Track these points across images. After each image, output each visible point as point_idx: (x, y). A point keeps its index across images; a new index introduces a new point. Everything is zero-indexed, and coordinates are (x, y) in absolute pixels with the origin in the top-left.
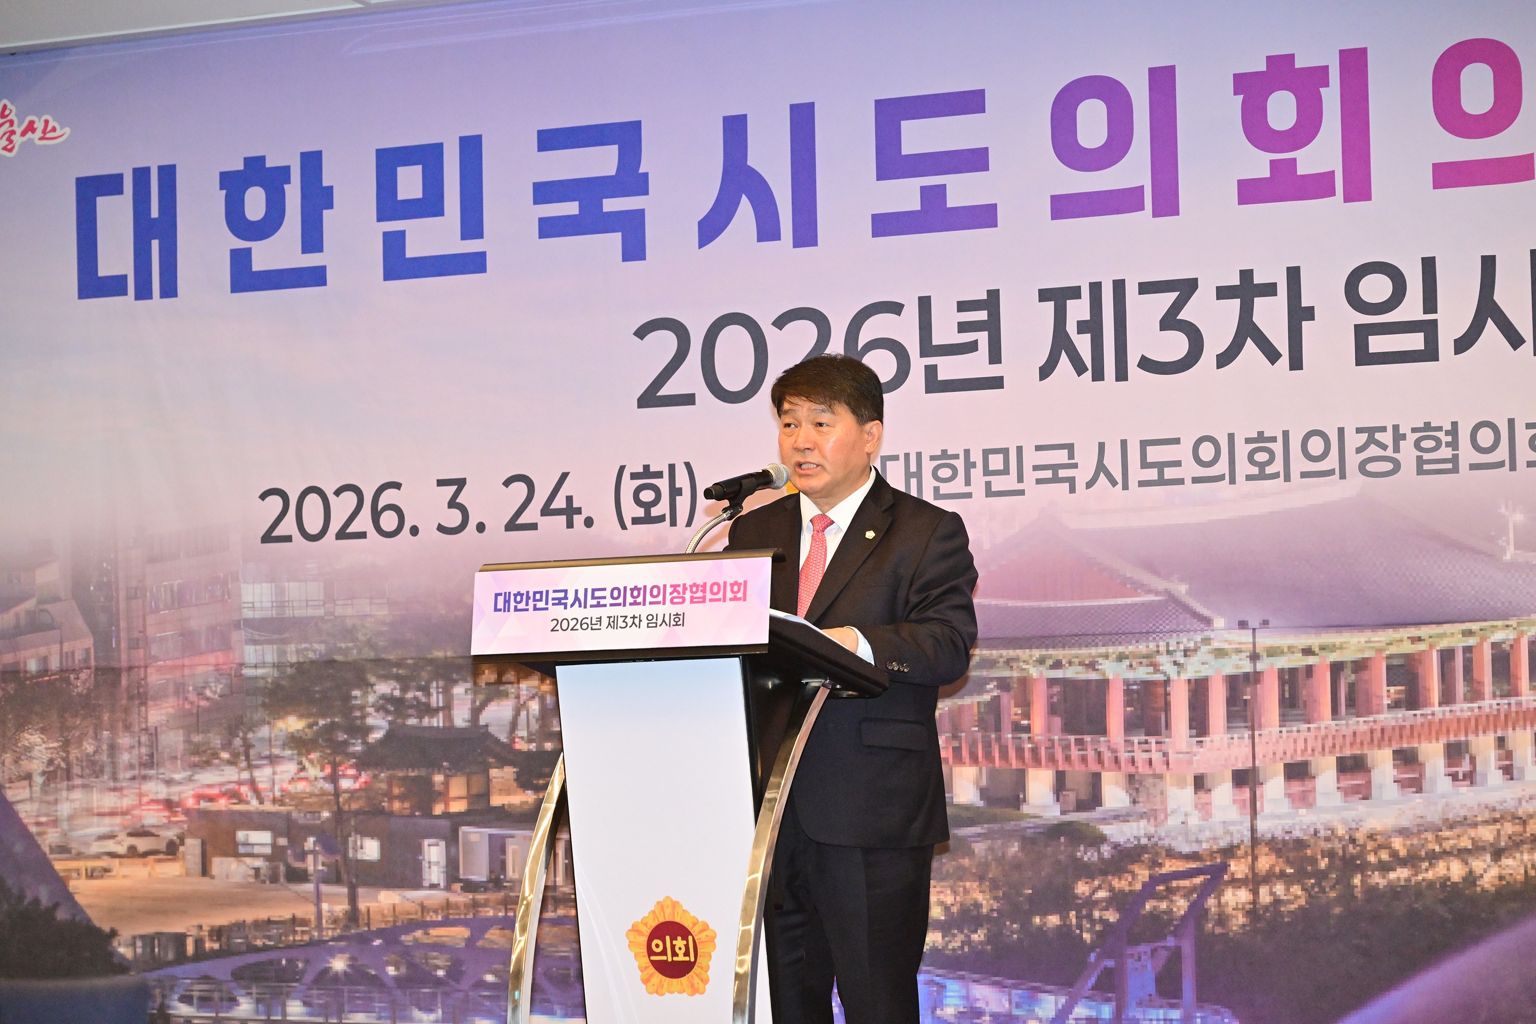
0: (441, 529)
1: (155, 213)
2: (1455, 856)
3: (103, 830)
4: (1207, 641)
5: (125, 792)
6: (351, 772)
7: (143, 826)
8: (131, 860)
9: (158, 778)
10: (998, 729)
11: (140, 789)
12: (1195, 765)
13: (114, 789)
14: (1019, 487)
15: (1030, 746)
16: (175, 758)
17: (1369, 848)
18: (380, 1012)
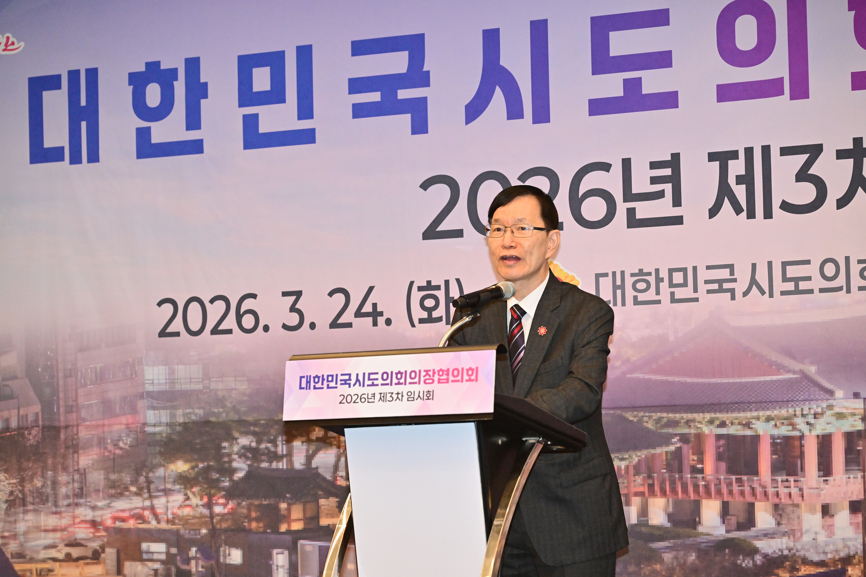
0: (285, 327)
1: (83, 103)
3: (48, 542)
4: (830, 407)
5: (64, 515)
6: (222, 501)
7: (76, 539)
8: (67, 563)
9: (86, 505)
10: (680, 471)
11: (73, 512)
12: (822, 498)
13: (56, 513)
14: (695, 295)
15: (703, 483)
16: (98, 490)
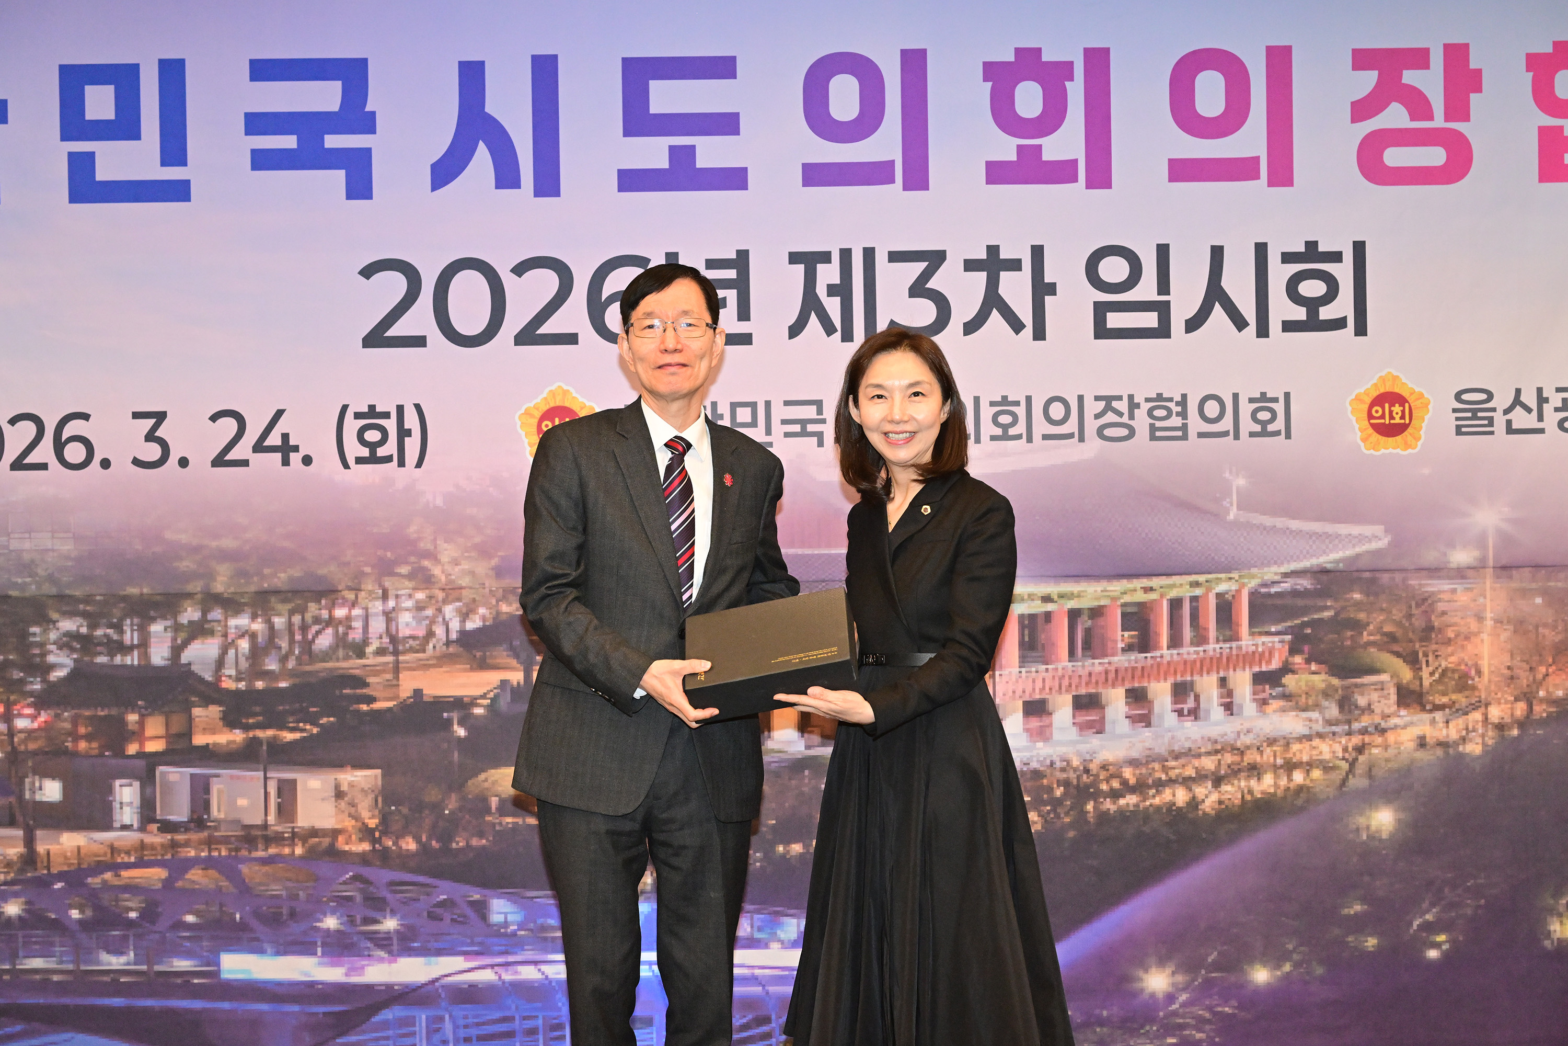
0: (136, 462)
2: (1180, 783)
6: (28, 711)
14: (767, 439)
17: (1101, 777)
18: (61, 956)
